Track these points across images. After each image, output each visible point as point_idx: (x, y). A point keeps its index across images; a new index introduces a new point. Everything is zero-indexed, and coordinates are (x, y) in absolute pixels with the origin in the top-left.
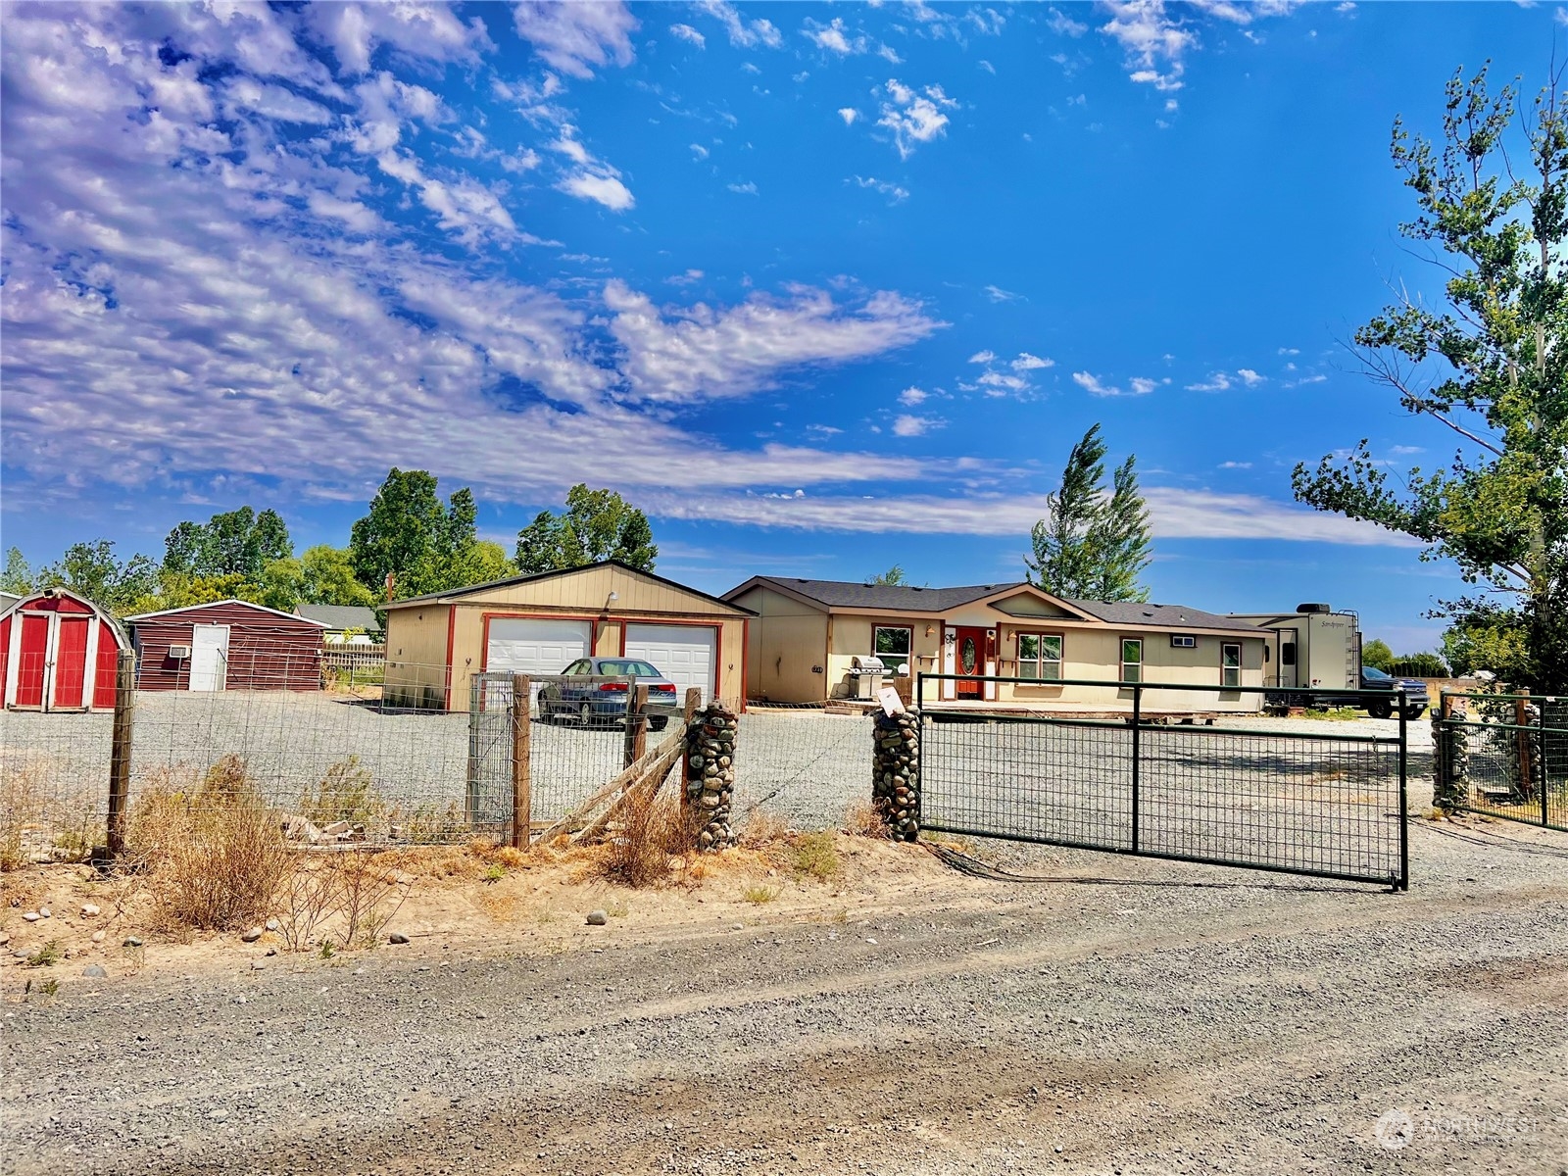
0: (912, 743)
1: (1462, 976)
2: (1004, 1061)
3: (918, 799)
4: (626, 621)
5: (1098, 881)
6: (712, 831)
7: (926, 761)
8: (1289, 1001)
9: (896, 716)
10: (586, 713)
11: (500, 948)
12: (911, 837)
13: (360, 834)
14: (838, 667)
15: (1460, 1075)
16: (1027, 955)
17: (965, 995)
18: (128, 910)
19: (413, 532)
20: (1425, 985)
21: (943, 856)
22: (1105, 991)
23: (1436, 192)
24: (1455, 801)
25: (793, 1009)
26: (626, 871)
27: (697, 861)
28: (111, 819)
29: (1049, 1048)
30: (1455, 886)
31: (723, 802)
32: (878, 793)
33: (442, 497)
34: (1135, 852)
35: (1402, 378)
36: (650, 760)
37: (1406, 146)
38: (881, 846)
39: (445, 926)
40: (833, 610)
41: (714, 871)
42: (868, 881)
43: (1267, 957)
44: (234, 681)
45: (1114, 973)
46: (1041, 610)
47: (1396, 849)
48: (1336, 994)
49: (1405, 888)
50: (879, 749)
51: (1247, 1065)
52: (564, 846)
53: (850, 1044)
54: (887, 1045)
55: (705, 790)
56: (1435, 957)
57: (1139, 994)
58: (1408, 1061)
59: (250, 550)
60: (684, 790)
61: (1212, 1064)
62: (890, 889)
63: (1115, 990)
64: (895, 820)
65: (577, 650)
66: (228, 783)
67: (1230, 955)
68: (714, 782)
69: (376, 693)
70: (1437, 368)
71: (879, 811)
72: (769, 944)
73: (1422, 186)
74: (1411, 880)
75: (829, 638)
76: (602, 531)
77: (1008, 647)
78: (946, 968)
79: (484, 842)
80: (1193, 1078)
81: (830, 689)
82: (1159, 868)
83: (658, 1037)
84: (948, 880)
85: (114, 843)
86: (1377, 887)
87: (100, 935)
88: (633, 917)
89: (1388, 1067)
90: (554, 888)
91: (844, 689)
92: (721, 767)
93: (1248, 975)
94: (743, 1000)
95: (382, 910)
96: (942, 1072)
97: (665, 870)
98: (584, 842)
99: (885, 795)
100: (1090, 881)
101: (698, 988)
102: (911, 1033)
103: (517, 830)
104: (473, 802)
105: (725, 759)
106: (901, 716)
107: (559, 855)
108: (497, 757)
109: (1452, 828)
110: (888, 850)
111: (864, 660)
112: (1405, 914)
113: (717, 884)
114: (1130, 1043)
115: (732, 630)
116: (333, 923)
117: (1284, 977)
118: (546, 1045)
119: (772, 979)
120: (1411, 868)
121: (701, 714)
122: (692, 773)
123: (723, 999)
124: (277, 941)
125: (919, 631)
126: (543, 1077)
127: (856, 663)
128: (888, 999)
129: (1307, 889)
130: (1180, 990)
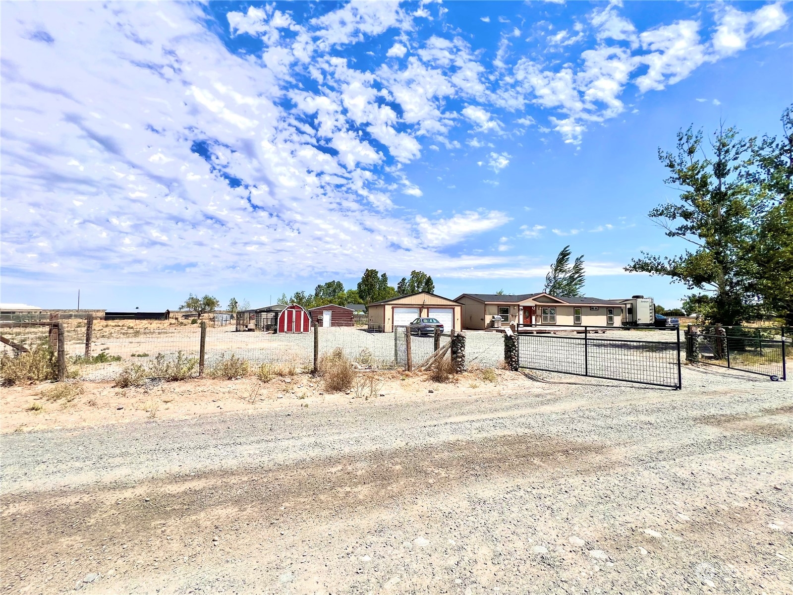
0: (516, 343)
1: (707, 420)
2: (557, 441)
3: (518, 359)
4: (429, 307)
5: (575, 384)
6: (460, 368)
7: (520, 348)
8: (645, 426)
9: (511, 336)
10: (420, 332)
11: (409, 400)
12: (516, 370)
13: (370, 367)
14: (488, 319)
15: (711, 455)
16: (558, 407)
17: (541, 420)
18: (320, 386)
19: (372, 285)
20: (693, 423)
21: (526, 375)
22: (584, 420)
23: (677, 168)
24: (694, 359)
25: (491, 422)
26: (438, 379)
27: (456, 376)
28: (315, 364)
29: (570, 438)
30: (698, 388)
31: (463, 360)
32: (506, 358)
33: (379, 275)
34: (586, 375)
35: (669, 226)
36: (442, 349)
37: (664, 155)
38: (507, 372)
39: (393, 392)
40: (486, 303)
41: (461, 379)
42: (505, 382)
43: (635, 411)
44: (333, 325)
45: (586, 415)
46: (548, 300)
47: (676, 376)
48: (662, 424)
49: (680, 388)
50: (506, 345)
51: (635, 447)
52: (421, 371)
53: (509, 434)
54: (520, 434)
55: (457, 357)
56: (697, 413)
57: (595, 422)
58: (691, 449)
59: (334, 291)
60: (452, 357)
61: (623, 446)
62: (510, 384)
63: (587, 420)
64: (512, 365)
65: (416, 316)
66: (339, 355)
67: (623, 410)
68: (460, 355)
69: (366, 327)
70: (680, 221)
71: (507, 363)
72: (480, 401)
73: (671, 166)
74: (682, 386)
75: (485, 311)
76: (420, 283)
77: (539, 312)
78: (534, 411)
79: (400, 369)
80: (617, 450)
81: (486, 325)
82: (594, 381)
83: (456, 428)
84: (529, 383)
85: (315, 369)
86: (670, 388)
87: (314, 392)
88: (440, 392)
89: (684, 451)
90: (419, 382)
91: (490, 325)
92: (462, 351)
93: (630, 417)
94: (477, 418)
95: (377, 387)
96: (538, 443)
97: (448, 378)
98: (426, 370)
99: (508, 358)
100: (573, 384)
101: (463, 414)
102: (527, 431)
103: (409, 367)
104: (396, 359)
105: (463, 349)
106: (512, 336)
107: (420, 374)
108: (402, 347)
109: (693, 368)
110: (509, 374)
111: (496, 316)
112: (682, 397)
113: (462, 382)
114: (596, 438)
115: (458, 310)
116: (366, 391)
117: (643, 418)
118: (427, 429)
119: (484, 412)
120: (682, 381)
121: (455, 336)
122: (453, 352)
123: (471, 418)
124: (354, 395)
125: (512, 308)
126: (427, 438)
127: (493, 317)
128: (518, 420)
129: (645, 388)
130: (609, 421)
